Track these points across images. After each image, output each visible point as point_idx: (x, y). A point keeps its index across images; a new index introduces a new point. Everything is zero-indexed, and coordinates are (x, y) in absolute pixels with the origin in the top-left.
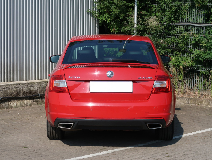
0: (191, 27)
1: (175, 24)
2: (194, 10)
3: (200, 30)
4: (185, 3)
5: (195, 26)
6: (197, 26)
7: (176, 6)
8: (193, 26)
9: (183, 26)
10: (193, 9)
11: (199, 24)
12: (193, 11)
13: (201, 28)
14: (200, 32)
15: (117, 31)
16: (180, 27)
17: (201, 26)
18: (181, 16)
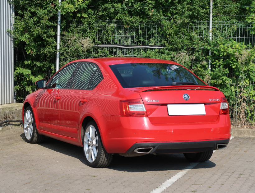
0: (117, 49)
1: (98, 46)
2: (120, 31)
3: (127, 52)
4: (109, 24)
5: (122, 48)
6: (124, 48)
7: (99, 27)
8: (119, 48)
9: (107, 47)
10: (119, 30)
11: (127, 46)
12: (120, 33)
13: (128, 50)
14: (128, 54)
15: (35, 52)
16: (103, 49)
17: (129, 49)
18: (104, 37)
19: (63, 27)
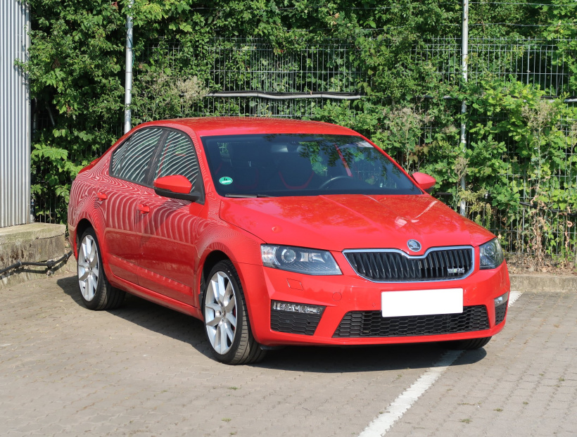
0: (257, 102)
1: (216, 95)
2: (265, 62)
3: (280, 109)
4: (239, 47)
5: (268, 100)
6: (273, 100)
7: (217, 53)
8: (263, 99)
9: (236, 98)
10: (261, 59)
11: (280, 93)
12: (263, 65)
13: (283, 104)
14: (282, 113)
15: (76, 111)
16: (226, 102)
17: (284, 101)
18: (229, 75)
19: (137, 54)
